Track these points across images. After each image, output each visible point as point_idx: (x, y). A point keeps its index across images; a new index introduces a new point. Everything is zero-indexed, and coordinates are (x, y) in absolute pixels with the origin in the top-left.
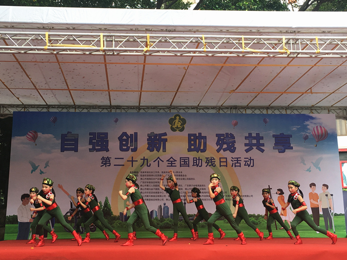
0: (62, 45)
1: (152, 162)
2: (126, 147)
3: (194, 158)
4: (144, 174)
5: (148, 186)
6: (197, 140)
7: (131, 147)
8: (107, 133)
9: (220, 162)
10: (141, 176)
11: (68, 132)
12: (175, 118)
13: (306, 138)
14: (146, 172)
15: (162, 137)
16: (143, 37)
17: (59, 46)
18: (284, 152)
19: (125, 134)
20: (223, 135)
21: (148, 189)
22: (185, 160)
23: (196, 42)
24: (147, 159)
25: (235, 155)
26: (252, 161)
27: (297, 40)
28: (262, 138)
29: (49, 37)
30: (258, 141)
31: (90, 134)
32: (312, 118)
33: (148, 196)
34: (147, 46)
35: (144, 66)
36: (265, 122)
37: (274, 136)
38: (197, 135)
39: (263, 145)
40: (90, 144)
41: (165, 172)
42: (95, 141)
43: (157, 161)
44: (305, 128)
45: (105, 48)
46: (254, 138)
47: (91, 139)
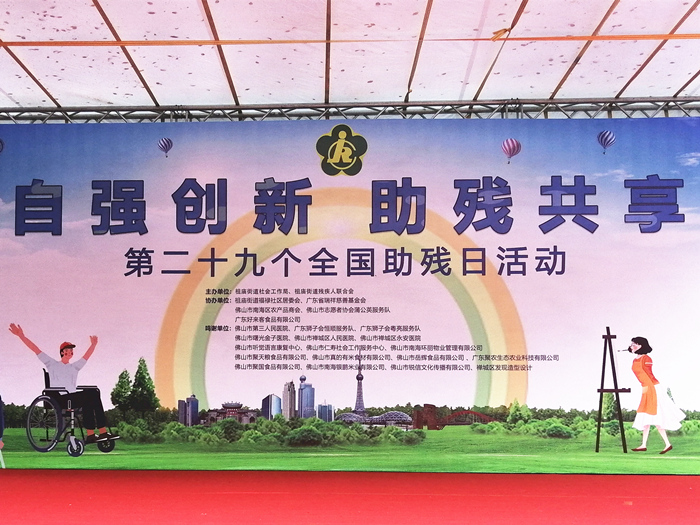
2: (193, 222)
3: (387, 251)
4: (246, 296)
5: (256, 328)
6: (399, 199)
7: (208, 222)
8: (142, 182)
9: (465, 261)
10: (237, 300)
11: (35, 181)
12: (335, 137)
15: (298, 193)
18: (656, 229)
19: (190, 184)
20: (474, 183)
21: (256, 338)
22: (361, 256)
24: (254, 256)
26: (559, 257)
28: (592, 190)
30: (580, 200)
31: (95, 185)
33: (255, 357)
36: (603, 141)
37: (628, 183)
38: (399, 185)
39: (594, 210)
40: (94, 213)
42: (109, 205)
43: (283, 259)
46: (568, 190)
47: (97, 200)
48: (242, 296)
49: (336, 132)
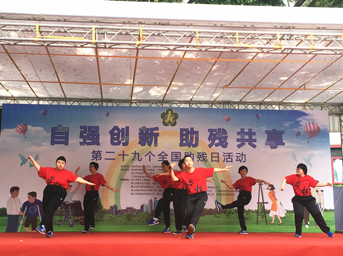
0: (52, 37)
1: (143, 157)
2: (117, 141)
3: (185, 153)
4: (135, 168)
5: (139, 180)
6: (189, 135)
7: (122, 142)
8: (98, 127)
9: (212, 157)
10: (132, 170)
11: (59, 126)
12: (167, 113)
13: (298, 134)
14: (137, 166)
15: (154, 132)
16: (135, 30)
17: (50, 38)
18: (275, 147)
19: (116, 128)
20: (215, 130)
21: (139, 183)
22: (176, 154)
23: (190, 36)
24: (138, 154)
25: (227, 150)
26: (244, 156)
27: (292, 35)
28: (254, 133)
29: (39, 29)
30: (250, 137)
31: (81, 127)
32: (305, 114)
33: (138, 190)
34: (139, 40)
35: (137, 60)
36: (258, 117)
37: (266, 132)
38: (189, 130)
39: (255, 141)
40: (81, 137)
41: (156, 167)
42: (86, 135)
43: (148, 155)
44: (297, 124)
45: (97, 41)
46: (246, 134)
47: (82, 133)
48: (134, 168)
49: (168, 111)
